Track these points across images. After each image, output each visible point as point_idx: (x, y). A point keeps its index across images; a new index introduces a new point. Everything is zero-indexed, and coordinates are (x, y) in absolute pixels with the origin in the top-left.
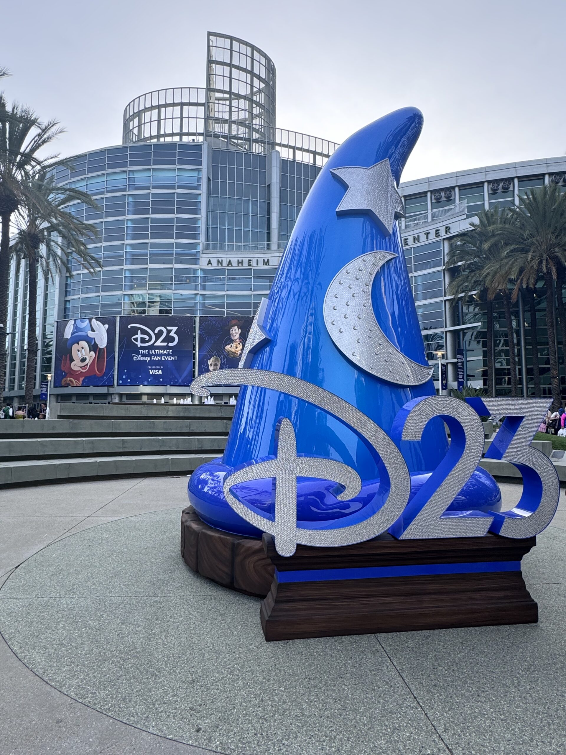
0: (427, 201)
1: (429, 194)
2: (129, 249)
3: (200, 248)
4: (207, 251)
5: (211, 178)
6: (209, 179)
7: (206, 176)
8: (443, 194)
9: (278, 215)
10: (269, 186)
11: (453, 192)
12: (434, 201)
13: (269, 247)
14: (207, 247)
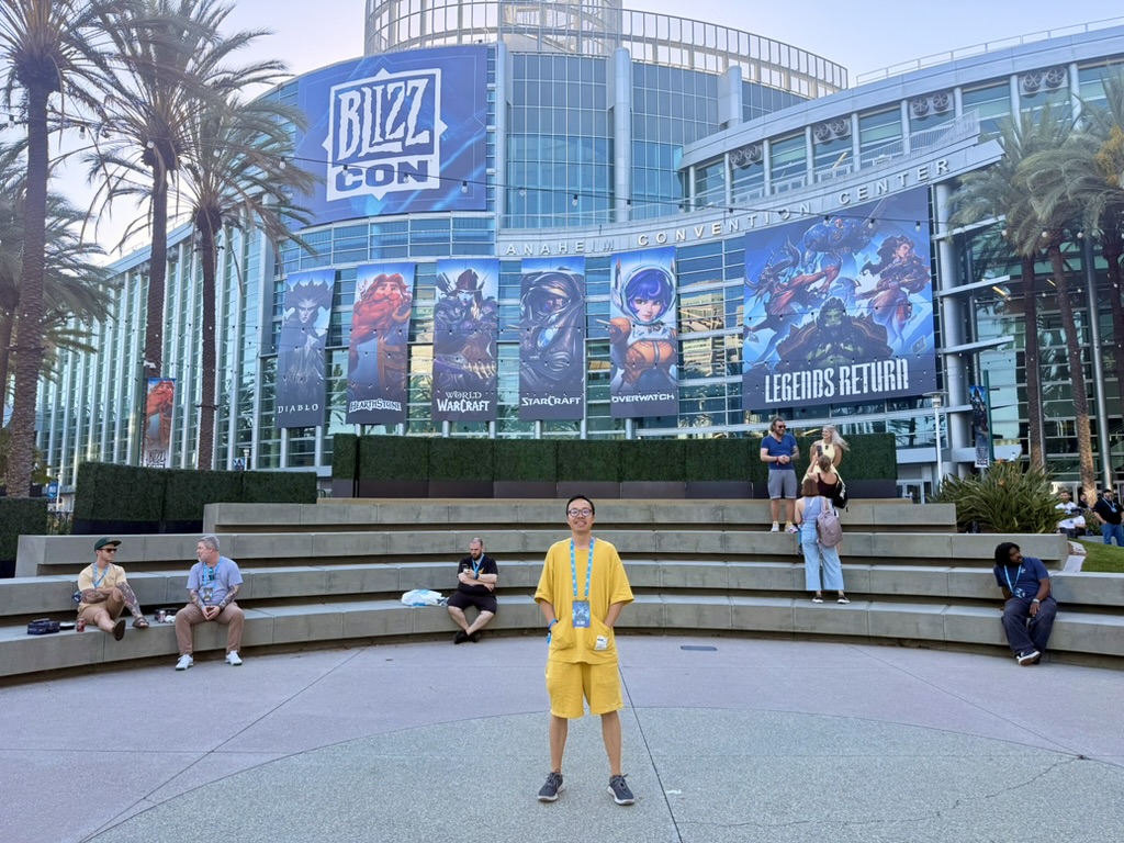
0: (900, 118)
1: (904, 105)
2: (376, 231)
3: (495, 225)
4: (505, 231)
5: (511, 103)
6: (508, 104)
7: (503, 100)
8: (930, 102)
9: (628, 160)
10: (612, 109)
11: (950, 97)
12: (914, 117)
13: (613, 218)
14: (506, 223)
